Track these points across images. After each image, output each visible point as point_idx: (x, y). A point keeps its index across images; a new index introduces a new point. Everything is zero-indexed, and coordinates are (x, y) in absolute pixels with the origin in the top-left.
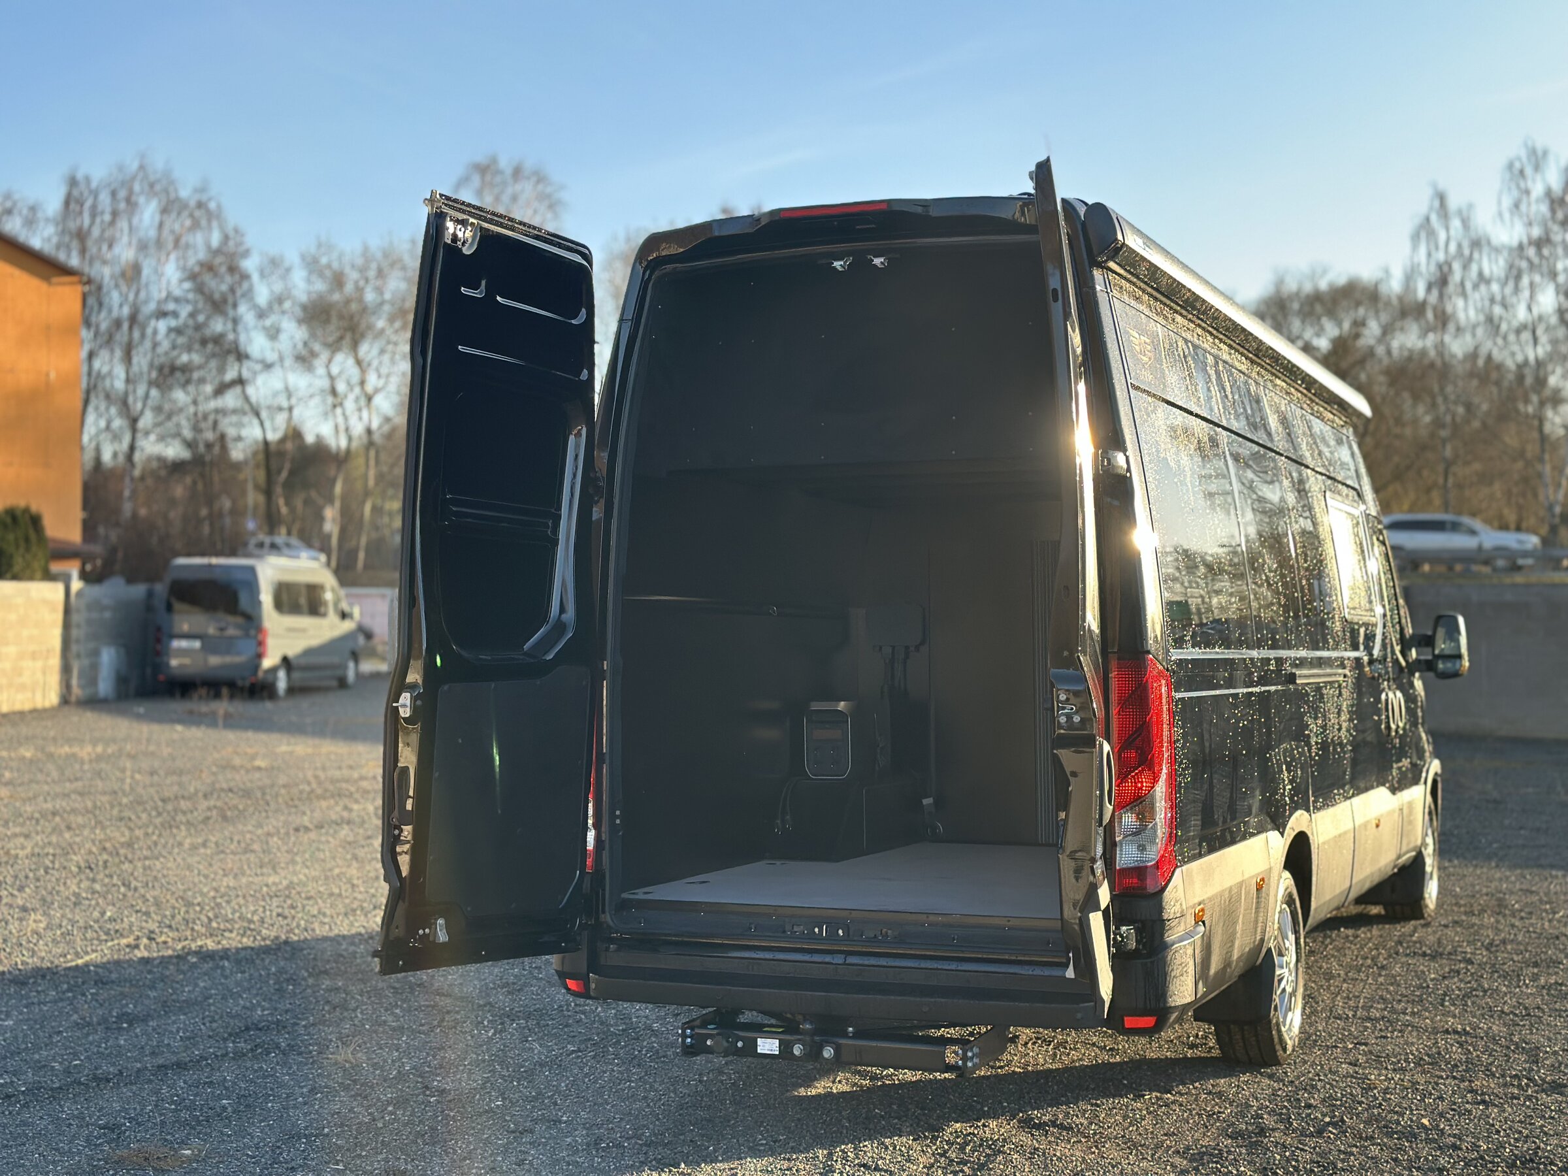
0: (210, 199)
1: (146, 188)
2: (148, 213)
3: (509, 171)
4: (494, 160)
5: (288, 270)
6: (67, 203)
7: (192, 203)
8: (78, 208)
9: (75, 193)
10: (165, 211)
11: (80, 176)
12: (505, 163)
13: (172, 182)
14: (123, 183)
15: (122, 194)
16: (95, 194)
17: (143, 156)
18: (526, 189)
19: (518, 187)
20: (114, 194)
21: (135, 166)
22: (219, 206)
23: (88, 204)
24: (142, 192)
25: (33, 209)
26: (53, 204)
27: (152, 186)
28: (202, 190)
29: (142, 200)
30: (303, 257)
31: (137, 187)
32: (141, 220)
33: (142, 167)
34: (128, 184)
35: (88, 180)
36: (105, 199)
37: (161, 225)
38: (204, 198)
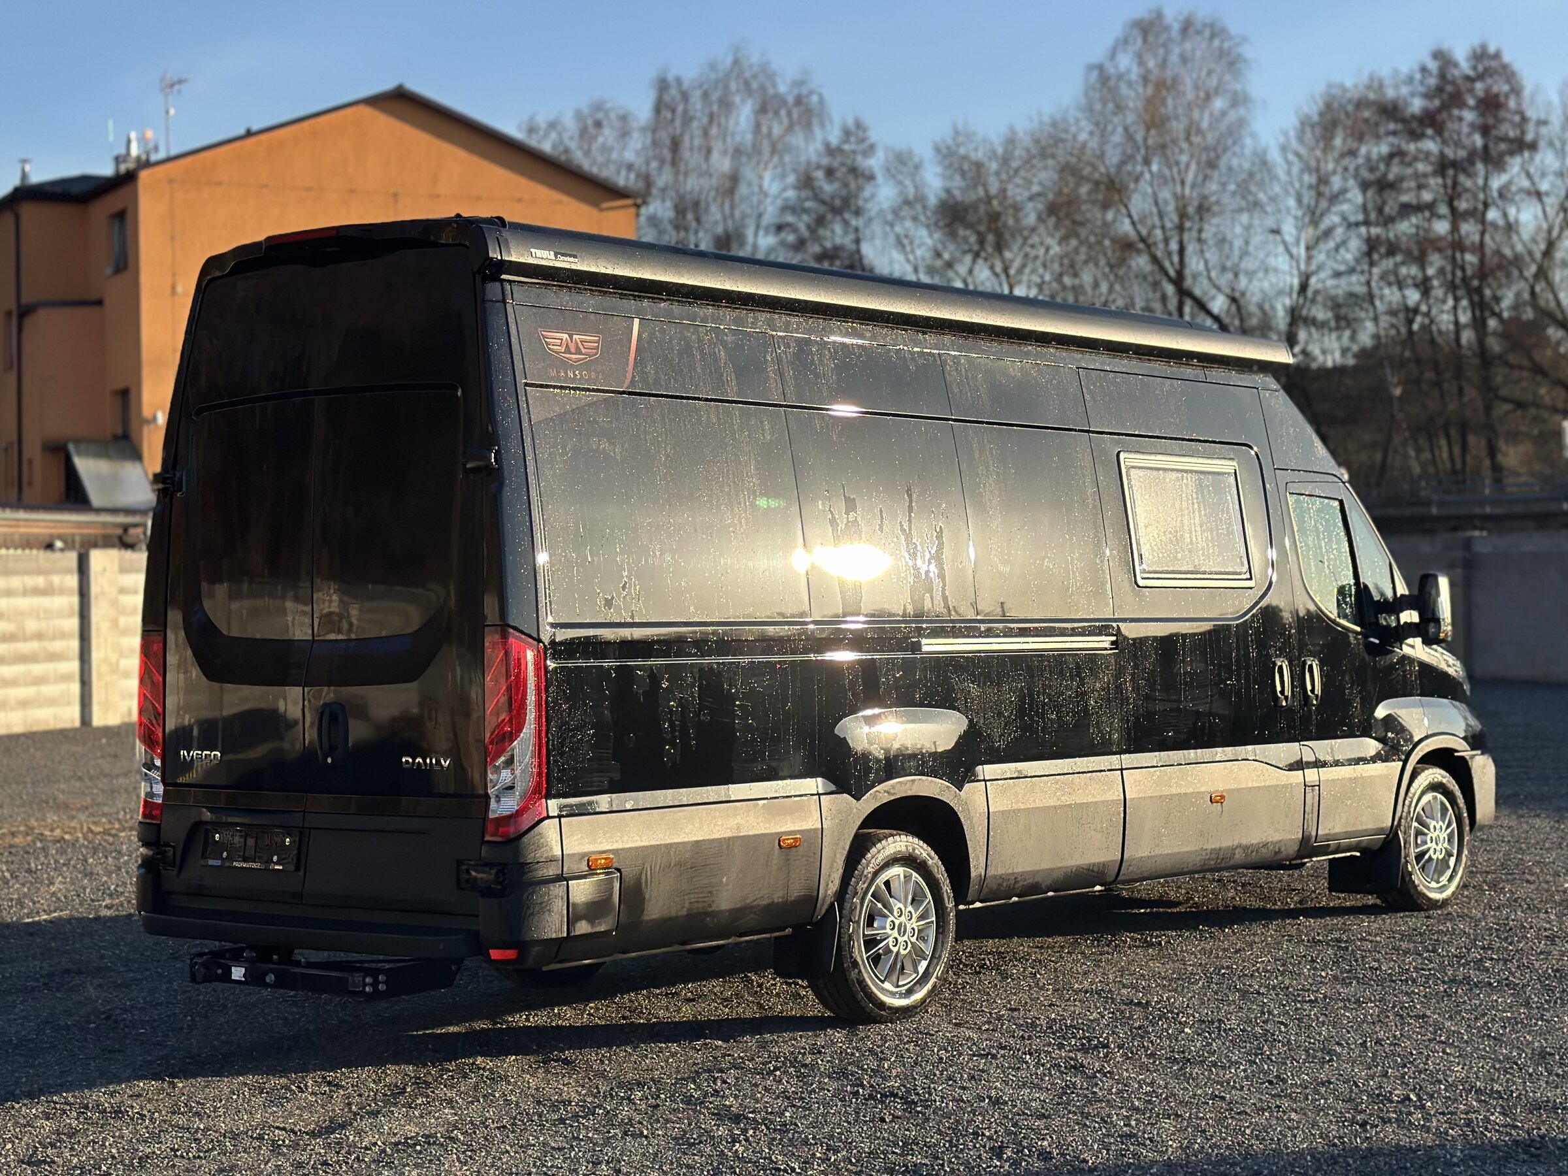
0: (811, 93)
1: (742, 87)
2: (744, 114)
3: (1176, 27)
4: (1159, 15)
5: (917, 167)
6: (658, 110)
7: (791, 100)
8: (669, 115)
9: (666, 98)
10: (763, 109)
11: (671, 77)
12: (1173, 16)
13: (771, 77)
14: (716, 82)
15: (715, 96)
16: (685, 96)
17: (737, 49)
18: (1197, 47)
19: (1188, 46)
20: (706, 95)
21: (729, 60)
22: (822, 100)
23: (680, 108)
24: (738, 90)
25: (624, 118)
26: (642, 109)
27: (747, 83)
28: (799, 83)
29: (737, 99)
30: (937, 150)
31: (733, 86)
32: (737, 124)
33: (736, 62)
34: (724, 83)
35: (679, 80)
36: (696, 103)
37: (758, 126)
38: (804, 91)
